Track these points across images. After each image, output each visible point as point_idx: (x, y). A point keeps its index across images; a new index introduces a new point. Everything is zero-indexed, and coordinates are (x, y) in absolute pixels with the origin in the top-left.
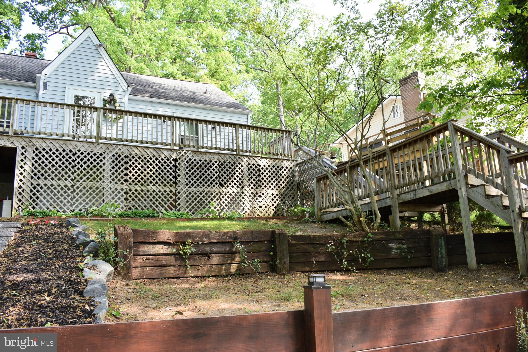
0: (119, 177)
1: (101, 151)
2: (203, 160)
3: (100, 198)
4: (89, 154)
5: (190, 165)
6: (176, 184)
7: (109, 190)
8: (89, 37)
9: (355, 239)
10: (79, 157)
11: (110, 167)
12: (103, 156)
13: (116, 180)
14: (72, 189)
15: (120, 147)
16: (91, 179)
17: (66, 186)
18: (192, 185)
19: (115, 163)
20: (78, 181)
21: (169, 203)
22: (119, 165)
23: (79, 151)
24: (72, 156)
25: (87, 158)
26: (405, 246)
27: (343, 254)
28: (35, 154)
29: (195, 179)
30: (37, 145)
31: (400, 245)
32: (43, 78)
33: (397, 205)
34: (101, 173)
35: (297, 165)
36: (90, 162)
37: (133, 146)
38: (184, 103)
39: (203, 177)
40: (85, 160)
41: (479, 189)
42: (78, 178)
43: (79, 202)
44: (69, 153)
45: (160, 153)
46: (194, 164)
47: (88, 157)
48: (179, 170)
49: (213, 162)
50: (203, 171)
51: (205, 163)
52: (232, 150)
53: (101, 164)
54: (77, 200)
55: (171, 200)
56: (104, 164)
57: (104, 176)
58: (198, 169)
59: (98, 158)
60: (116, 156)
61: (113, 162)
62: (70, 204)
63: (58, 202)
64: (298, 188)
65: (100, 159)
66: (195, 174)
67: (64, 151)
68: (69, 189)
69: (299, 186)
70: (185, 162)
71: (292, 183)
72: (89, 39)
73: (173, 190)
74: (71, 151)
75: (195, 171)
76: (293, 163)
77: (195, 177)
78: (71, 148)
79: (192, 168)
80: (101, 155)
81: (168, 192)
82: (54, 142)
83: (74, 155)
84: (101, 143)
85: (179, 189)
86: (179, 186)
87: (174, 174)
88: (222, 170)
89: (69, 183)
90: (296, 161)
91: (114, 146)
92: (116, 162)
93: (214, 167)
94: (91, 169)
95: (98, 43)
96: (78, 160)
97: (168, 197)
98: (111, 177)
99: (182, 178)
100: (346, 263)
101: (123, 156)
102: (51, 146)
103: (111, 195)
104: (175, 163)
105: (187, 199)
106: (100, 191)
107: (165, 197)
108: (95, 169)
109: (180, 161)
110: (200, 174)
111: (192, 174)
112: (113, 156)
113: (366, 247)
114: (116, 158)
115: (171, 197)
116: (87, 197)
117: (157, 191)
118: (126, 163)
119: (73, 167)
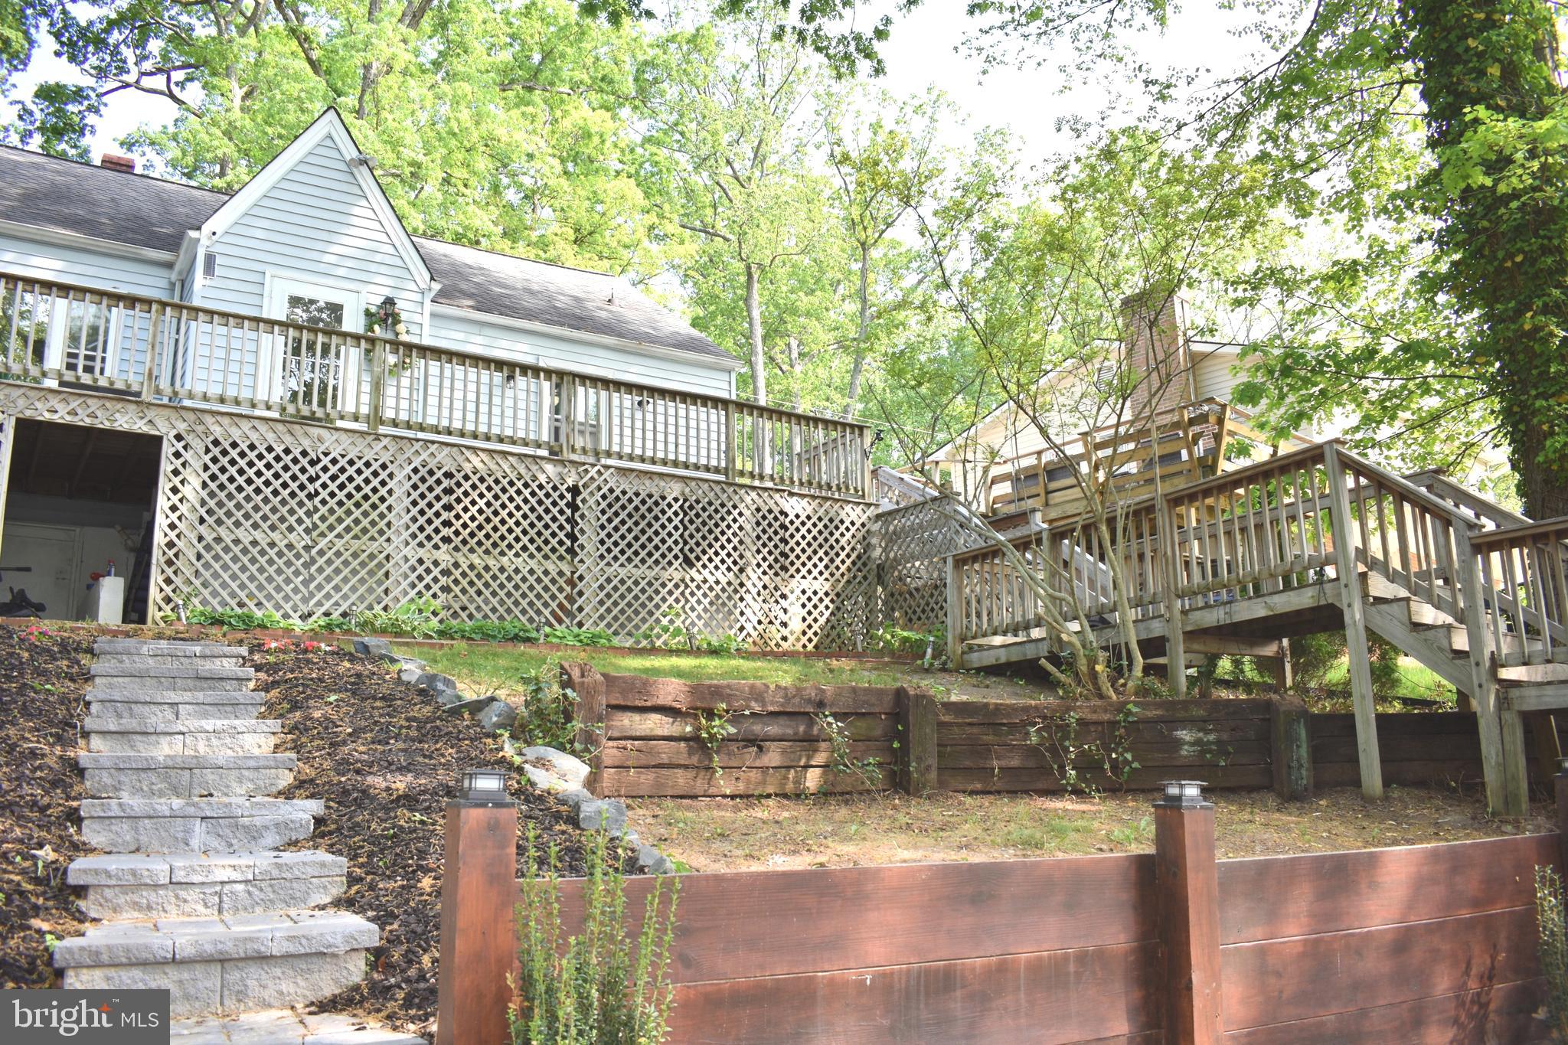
0: (429, 530)
1: (385, 458)
2: (643, 495)
3: (379, 583)
4: (351, 463)
5: (610, 506)
6: (573, 553)
7: (402, 562)
8: (330, 137)
9: (1095, 717)
10: (325, 469)
11: (407, 502)
12: (388, 471)
13: (421, 537)
14: (306, 557)
15: (433, 448)
16: (357, 530)
17: (290, 546)
18: (616, 558)
19: (419, 492)
20: (323, 535)
21: (554, 605)
22: (430, 497)
23: (326, 454)
24: (308, 467)
25: (346, 475)
26: (1212, 737)
27: (1066, 751)
28: (210, 455)
29: (623, 544)
30: (217, 432)
31: (1201, 735)
32: (204, 242)
33: (1181, 638)
34: (382, 516)
35: (878, 517)
36: (354, 484)
37: (468, 448)
38: (565, 332)
39: (643, 539)
40: (343, 478)
41: (1395, 608)
42: (323, 527)
43: (324, 592)
44: (300, 457)
45: (534, 468)
46: (620, 503)
47: (351, 471)
48: (582, 516)
49: (669, 499)
50: (643, 524)
51: (650, 502)
52: (717, 470)
53: (383, 492)
54: (320, 587)
55: (561, 597)
56: (390, 492)
57: (389, 525)
58: (630, 516)
59: (375, 474)
60: (423, 472)
61: (415, 487)
62: (299, 596)
63: (270, 588)
64: (880, 580)
65: (379, 479)
66: (623, 529)
67: (287, 451)
68: (298, 556)
69: (881, 573)
70: (598, 496)
71: (865, 564)
72: (329, 143)
73: (566, 569)
74: (304, 453)
75: (623, 522)
76: (868, 513)
77: (623, 537)
78: (306, 443)
79: (616, 514)
80: (384, 467)
81: (554, 574)
82: (263, 428)
83: (312, 463)
84: (386, 436)
85: (582, 568)
86: (582, 561)
87: (568, 527)
88: (691, 522)
89: (299, 539)
90: (877, 506)
91: (417, 446)
92: (423, 488)
93: (670, 513)
94: (358, 505)
95: (355, 154)
96: (325, 478)
97: (554, 589)
98: (408, 527)
99: (589, 540)
100: (1073, 772)
101: (439, 474)
102: (254, 437)
103: (406, 577)
104: (574, 498)
105: (602, 595)
106: (380, 565)
107: (546, 589)
108: (366, 506)
109: (585, 494)
110: (636, 531)
111: (616, 529)
112: (416, 471)
113: (1121, 737)
114: (422, 477)
115: (561, 590)
116: (346, 580)
117: (525, 572)
118: (449, 491)
119: (310, 497)
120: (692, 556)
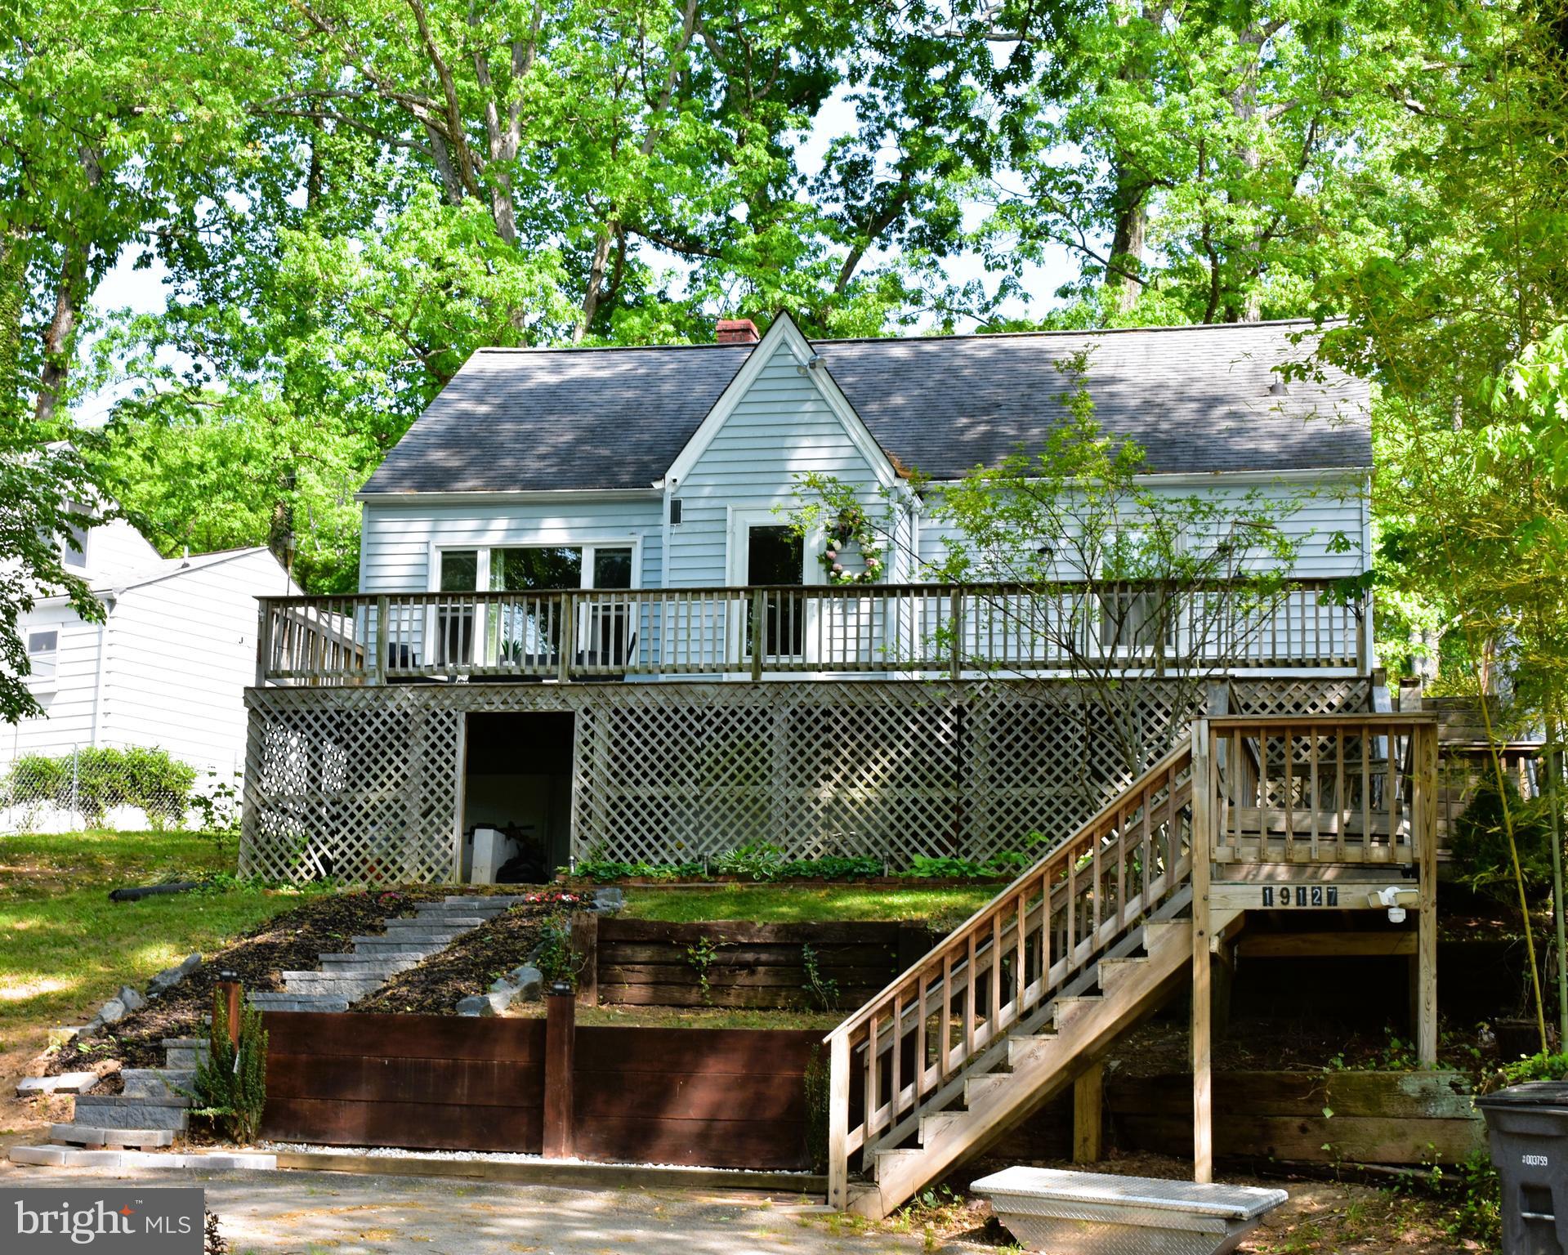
0: (810, 769)
1: (763, 703)
2: (1041, 706)
3: (762, 826)
4: (733, 714)
6: (960, 779)
7: (783, 804)
8: (784, 343)
10: (710, 723)
11: (786, 745)
12: (767, 718)
13: (801, 777)
14: (696, 806)
15: (809, 688)
16: (740, 777)
17: (682, 798)
18: (1008, 780)
19: (798, 733)
20: (710, 784)
21: (938, 834)
22: (809, 737)
23: (710, 709)
24: (695, 724)
25: (730, 725)
28: (613, 724)
29: (1015, 763)
30: (617, 702)
32: (670, 490)
34: (763, 761)
36: (737, 733)
37: (844, 683)
39: (1038, 755)
40: (726, 730)
42: (710, 778)
43: (712, 838)
44: (687, 715)
45: (915, 695)
46: (1013, 720)
47: (733, 722)
48: (970, 738)
49: (1074, 707)
50: (1038, 739)
51: (1049, 713)
53: (764, 738)
54: (708, 833)
55: (946, 825)
56: (770, 737)
57: (770, 769)
58: (1026, 731)
59: (756, 722)
60: (801, 713)
61: (794, 729)
62: (691, 843)
65: (760, 726)
66: (1015, 747)
67: (676, 711)
68: (689, 807)
70: (987, 714)
72: (783, 350)
73: (952, 795)
74: (691, 711)
75: (1015, 739)
77: (1015, 756)
78: (691, 701)
79: (1009, 732)
80: (763, 714)
81: (939, 802)
82: (653, 692)
83: (699, 719)
84: (764, 683)
85: (968, 793)
86: (969, 786)
87: (954, 752)
88: (1101, 730)
89: (690, 790)
91: (794, 688)
92: (802, 729)
93: (1074, 723)
94: (741, 753)
96: (710, 731)
97: (939, 818)
98: (788, 770)
99: (979, 764)
101: (817, 714)
102: (647, 701)
103: (787, 817)
104: (959, 721)
105: (992, 820)
106: (762, 809)
107: (931, 818)
108: (748, 753)
109: (971, 714)
110: (1031, 747)
111: (1007, 747)
112: (794, 713)
114: (802, 720)
115: (946, 818)
116: (731, 825)
117: (908, 802)
118: (827, 729)
119: (698, 750)
120: (1102, 769)
